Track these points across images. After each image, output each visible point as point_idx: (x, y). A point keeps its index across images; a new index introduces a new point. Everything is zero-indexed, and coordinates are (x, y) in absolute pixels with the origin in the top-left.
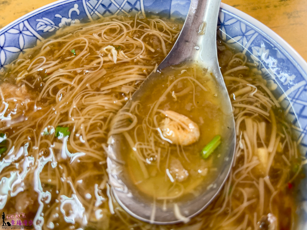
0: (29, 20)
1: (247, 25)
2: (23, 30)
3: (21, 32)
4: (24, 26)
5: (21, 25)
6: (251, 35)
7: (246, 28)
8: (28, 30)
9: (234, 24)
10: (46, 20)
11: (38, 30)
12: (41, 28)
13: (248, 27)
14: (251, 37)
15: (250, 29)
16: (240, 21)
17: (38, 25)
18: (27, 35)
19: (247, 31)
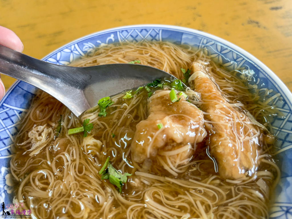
0: (78, 44)
1: (237, 54)
2: (74, 50)
3: (72, 52)
4: (75, 47)
5: (73, 47)
6: (240, 62)
7: (237, 56)
8: (77, 50)
9: (228, 54)
10: (90, 44)
11: (84, 50)
12: (86, 50)
13: (238, 56)
14: (240, 63)
15: (240, 57)
16: (233, 51)
17: (84, 48)
18: (76, 54)
19: (237, 58)
